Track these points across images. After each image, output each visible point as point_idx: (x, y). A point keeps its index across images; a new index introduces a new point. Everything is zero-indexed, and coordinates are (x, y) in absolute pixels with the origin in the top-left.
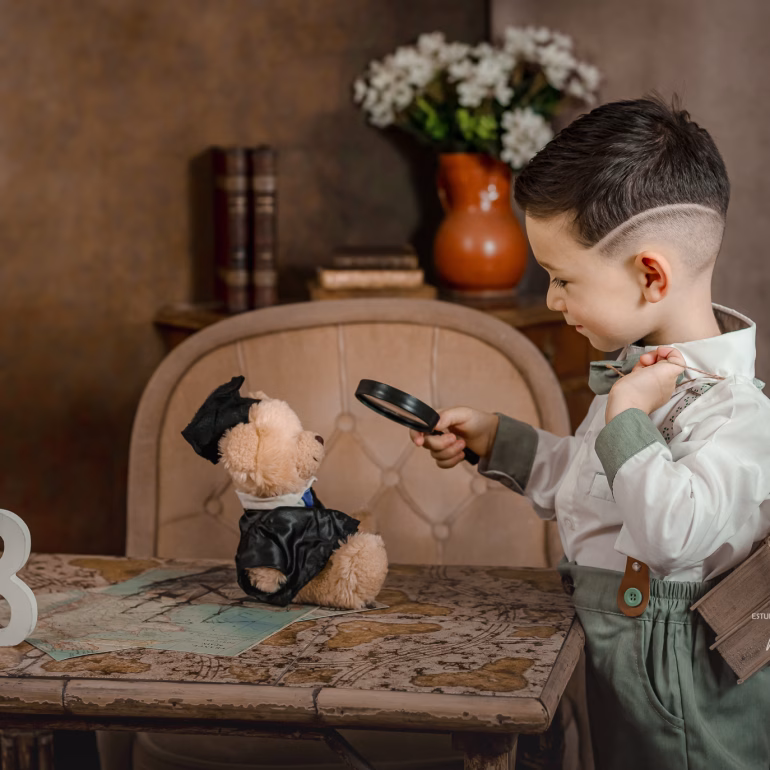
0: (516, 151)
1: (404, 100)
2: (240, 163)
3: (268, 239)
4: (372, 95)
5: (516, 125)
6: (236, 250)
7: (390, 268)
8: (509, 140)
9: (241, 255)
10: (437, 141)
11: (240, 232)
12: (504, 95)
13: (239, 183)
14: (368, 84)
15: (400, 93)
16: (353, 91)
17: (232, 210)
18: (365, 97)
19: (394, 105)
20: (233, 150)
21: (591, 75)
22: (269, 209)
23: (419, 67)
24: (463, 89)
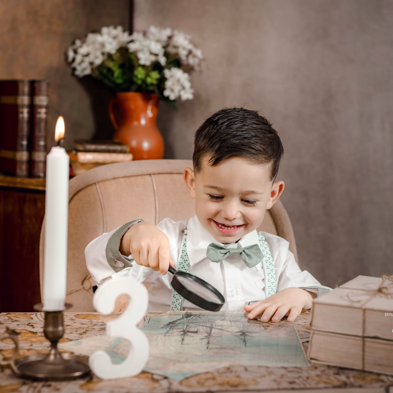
0: (172, 90)
1: (98, 62)
2: (26, 89)
3: (42, 133)
4: (79, 58)
5: (172, 76)
6: (22, 140)
7: (115, 152)
8: (168, 84)
9: (25, 143)
10: (118, 85)
11: (25, 128)
12: (163, 60)
13: (25, 100)
14: (76, 52)
15: (97, 57)
16: (66, 56)
17: (21, 116)
18: (74, 60)
19: (91, 64)
20: (22, 81)
21: (198, 53)
22: (43, 116)
23: (110, 43)
24: (140, 55)
